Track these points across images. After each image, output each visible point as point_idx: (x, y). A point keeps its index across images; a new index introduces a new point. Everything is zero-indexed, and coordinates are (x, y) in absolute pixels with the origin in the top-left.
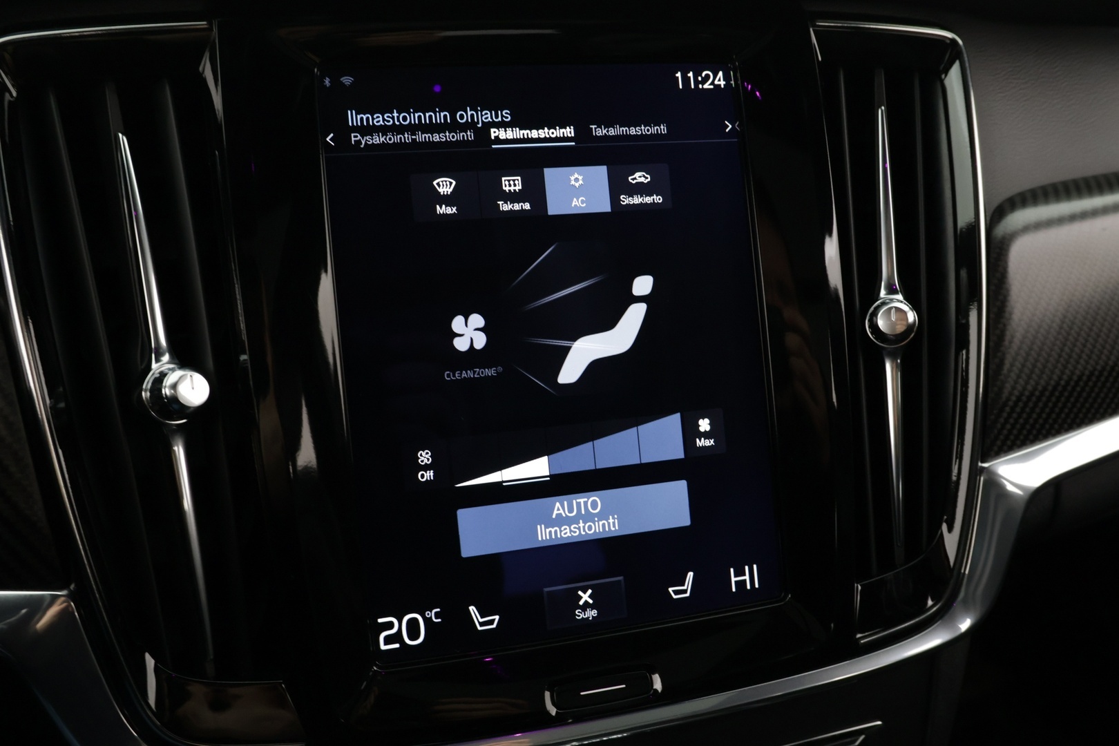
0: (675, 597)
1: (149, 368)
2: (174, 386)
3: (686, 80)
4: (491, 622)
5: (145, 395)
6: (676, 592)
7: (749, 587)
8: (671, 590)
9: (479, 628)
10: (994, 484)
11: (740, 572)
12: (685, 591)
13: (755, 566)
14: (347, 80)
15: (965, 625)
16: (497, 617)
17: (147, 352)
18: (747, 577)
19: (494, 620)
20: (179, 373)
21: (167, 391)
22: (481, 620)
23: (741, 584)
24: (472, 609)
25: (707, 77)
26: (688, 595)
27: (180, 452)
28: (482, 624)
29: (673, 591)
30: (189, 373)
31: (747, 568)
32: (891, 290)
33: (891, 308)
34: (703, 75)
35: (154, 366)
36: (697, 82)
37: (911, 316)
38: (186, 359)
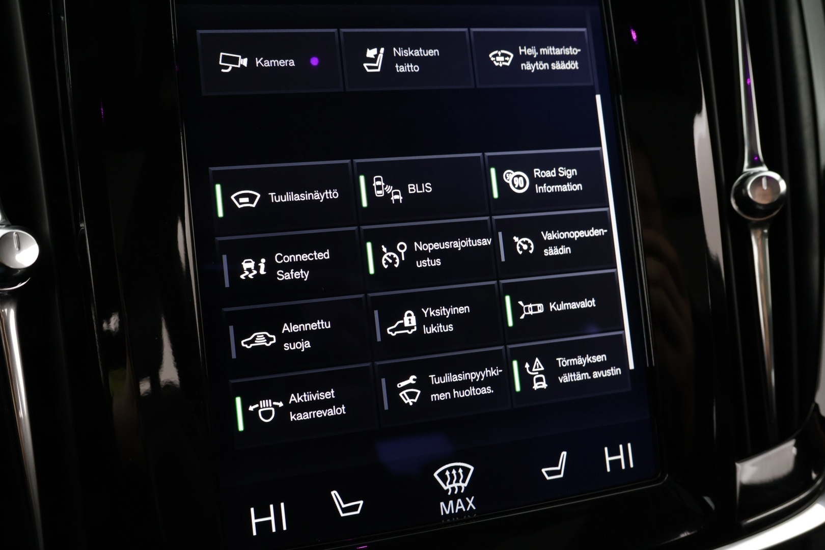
0: (548, 478)
4: (355, 508)
6: (550, 473)
7: (623, 467)
8: (544, 470)
9: (342, 515)
12: (558, 472)
13: (629, 445)
16: (361, 502)
18: (621, 457)
19: (359, 505)
22: (344, 506)
23: (615, 464)
24: (334, 493)
26: (562, 476)
28: (344, 510)
29: (547, 472)
31: (621, 446)
32: (754, 163)
33: (761, 178)
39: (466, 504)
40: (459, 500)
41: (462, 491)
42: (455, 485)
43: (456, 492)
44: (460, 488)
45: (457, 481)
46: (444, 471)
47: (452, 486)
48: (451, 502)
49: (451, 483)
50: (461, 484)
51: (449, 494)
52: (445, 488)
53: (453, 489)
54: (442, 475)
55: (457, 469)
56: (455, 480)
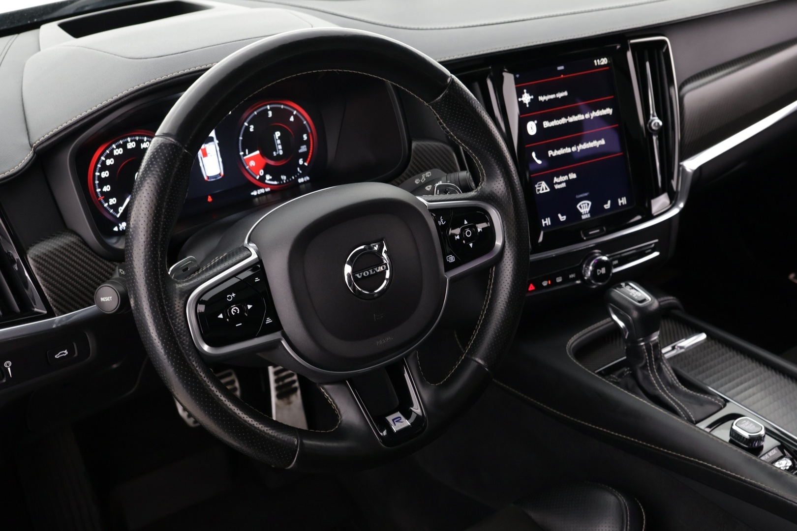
0: (606, 208)
3: (597, 63)
8: (605, 206)
10: (684, 170)
11: (621, 200)
13: (624, 198)
15: (682, 205)
16: (565, 217)
23: (622, 203)
24: (559, 215)
26: (609, 207)
32: (653, 116)
33: (655, 122)
34: (601, 60)
36: (600, 63)
37: (661, 124)
39: (587, 216)
42: (585, 210)
44: (587, 211)
46: (581, 205)
48: (584, 216)
50: (587, 209)
53: (584, 212)
55: (585, 203)
56: (584, 208)
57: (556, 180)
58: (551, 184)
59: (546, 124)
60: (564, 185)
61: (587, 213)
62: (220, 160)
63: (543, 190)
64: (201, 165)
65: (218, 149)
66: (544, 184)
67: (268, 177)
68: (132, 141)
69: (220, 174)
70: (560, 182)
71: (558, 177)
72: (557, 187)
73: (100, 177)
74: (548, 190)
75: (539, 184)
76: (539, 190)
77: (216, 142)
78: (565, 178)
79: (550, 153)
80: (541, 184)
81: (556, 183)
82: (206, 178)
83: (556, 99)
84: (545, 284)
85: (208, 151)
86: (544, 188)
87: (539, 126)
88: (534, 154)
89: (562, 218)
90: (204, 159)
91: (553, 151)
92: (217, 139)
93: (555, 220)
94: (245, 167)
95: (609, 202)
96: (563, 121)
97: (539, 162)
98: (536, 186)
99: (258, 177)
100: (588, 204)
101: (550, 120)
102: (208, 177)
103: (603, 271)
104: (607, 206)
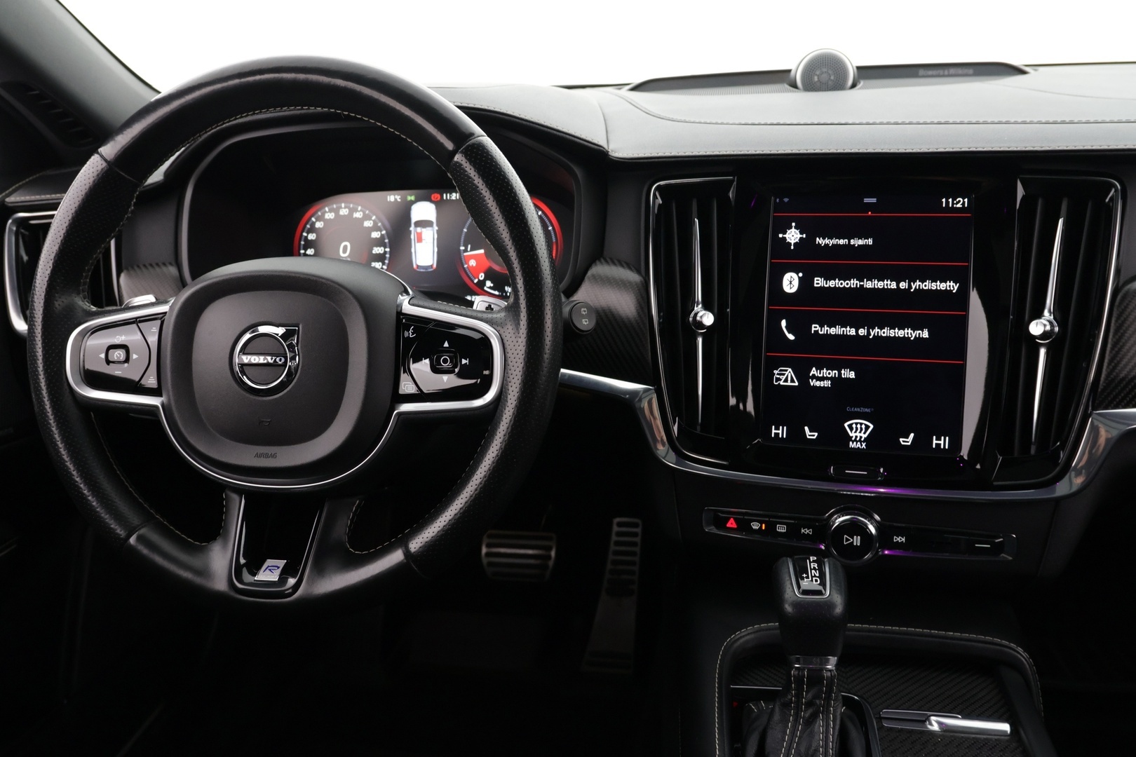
0: (903, 443)
1: (693, 309)
2: (701, 317)
3: (947, 203)
4: (814, 436)
5: (691, 319)
6: (903, 441)
7: (942, 447)
8: (901, 440)
9: (808, 437)
11: (938, 439)
12: (908, 442)
13: (947, 438)
14: (786, 200)
16: (817, 435)
17: (693, 303)
18: (942, 442)
20: (704, 312)
21: (698, 318)
23: (938, 445)
24: (806, 428)
25: (959, 201)
26: (909, 444)
27: (700, 340)
30: (707, 312)
31: (943, 437)
32: (1050, 313)
33: (1038, 322)
34: (957, 200)
35: (696, 308)
36: (953, 204)
37: (1057, 329)
38: (707, 307)
39: (862, 445)
40: (859, 443)
41: (862, 439)
42: (858, 434)
43: (858, 439)
44: (861, 437)
45: (860, 432)
46: (852, 424)
47: (856, 434)
48: (855, 443)
49: (855, 432)
50: (862, 434)
51: (853, 439)
52: (851, 435)
53: (856, 437)
54: (850, 426)
55: (861, 424)
56: (858, 431)
57: (814, 371)
58: (803, 375)
59: (819, 282)
60: (827, 384)
61: (860, 441)
62: (436, 250)
63: (786, 380)
64: (413, 250)
65: (436, 236)
66: (789, 372)
67: (489, 284)
68: (345, 208)
69: (432, 266)
70: (822, 378)
71: (819, 368)
72: (813, 383)
73: (306, 237)
74: (796, 384)
75: (781, 370)
76: (778, 379)
77: (436, 228)
78: (834, 373)
79: (815, 328)
80: (786, 371)
81: (814, 377)
82: (415, 266)
83: (849, 246)
84: (755, 526)
85: (423, 237)
86: (789, 379)
87: (805, 283)
88: (784, 323)
89: (810, 435)
90: (418, 245)
91: (822, 326)
92: (437, 225)
93: (796, 433)
94: (463, 266)
95: (912, 435)
96: (854, 283)
97: (791, 337)
98: (776, 372)
99: (476, 281)
100: (867, 427)
101: (827, 279)
102: (418, 266)
103: (857, 541)
104: (907, 441)
